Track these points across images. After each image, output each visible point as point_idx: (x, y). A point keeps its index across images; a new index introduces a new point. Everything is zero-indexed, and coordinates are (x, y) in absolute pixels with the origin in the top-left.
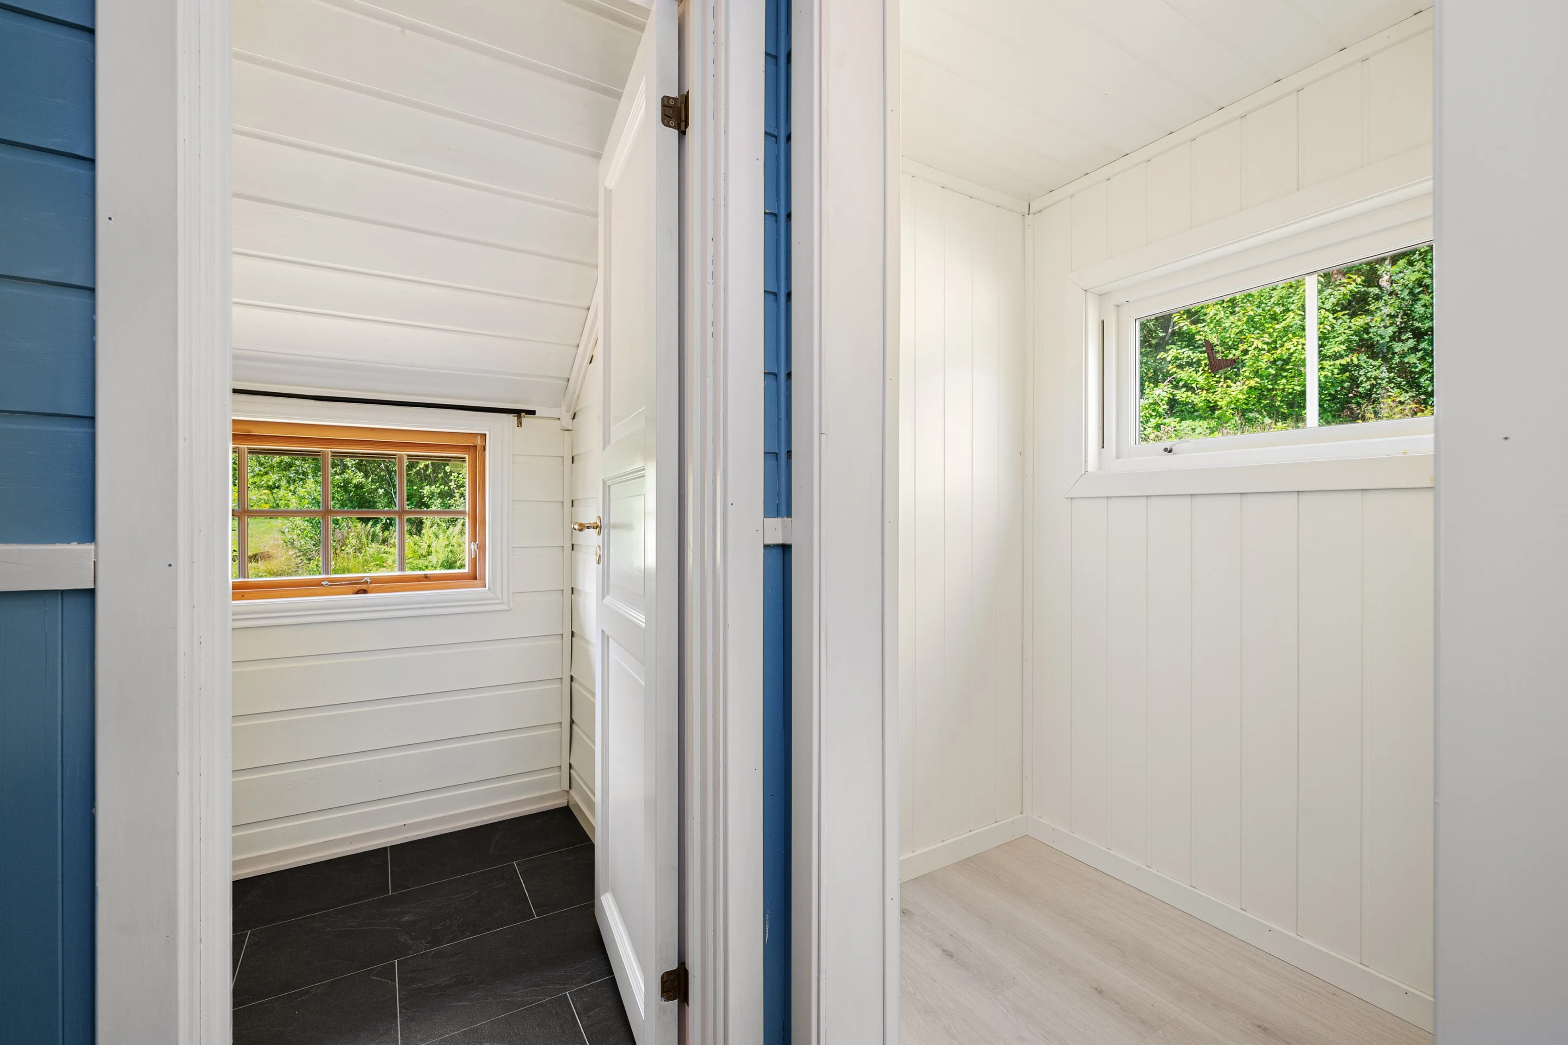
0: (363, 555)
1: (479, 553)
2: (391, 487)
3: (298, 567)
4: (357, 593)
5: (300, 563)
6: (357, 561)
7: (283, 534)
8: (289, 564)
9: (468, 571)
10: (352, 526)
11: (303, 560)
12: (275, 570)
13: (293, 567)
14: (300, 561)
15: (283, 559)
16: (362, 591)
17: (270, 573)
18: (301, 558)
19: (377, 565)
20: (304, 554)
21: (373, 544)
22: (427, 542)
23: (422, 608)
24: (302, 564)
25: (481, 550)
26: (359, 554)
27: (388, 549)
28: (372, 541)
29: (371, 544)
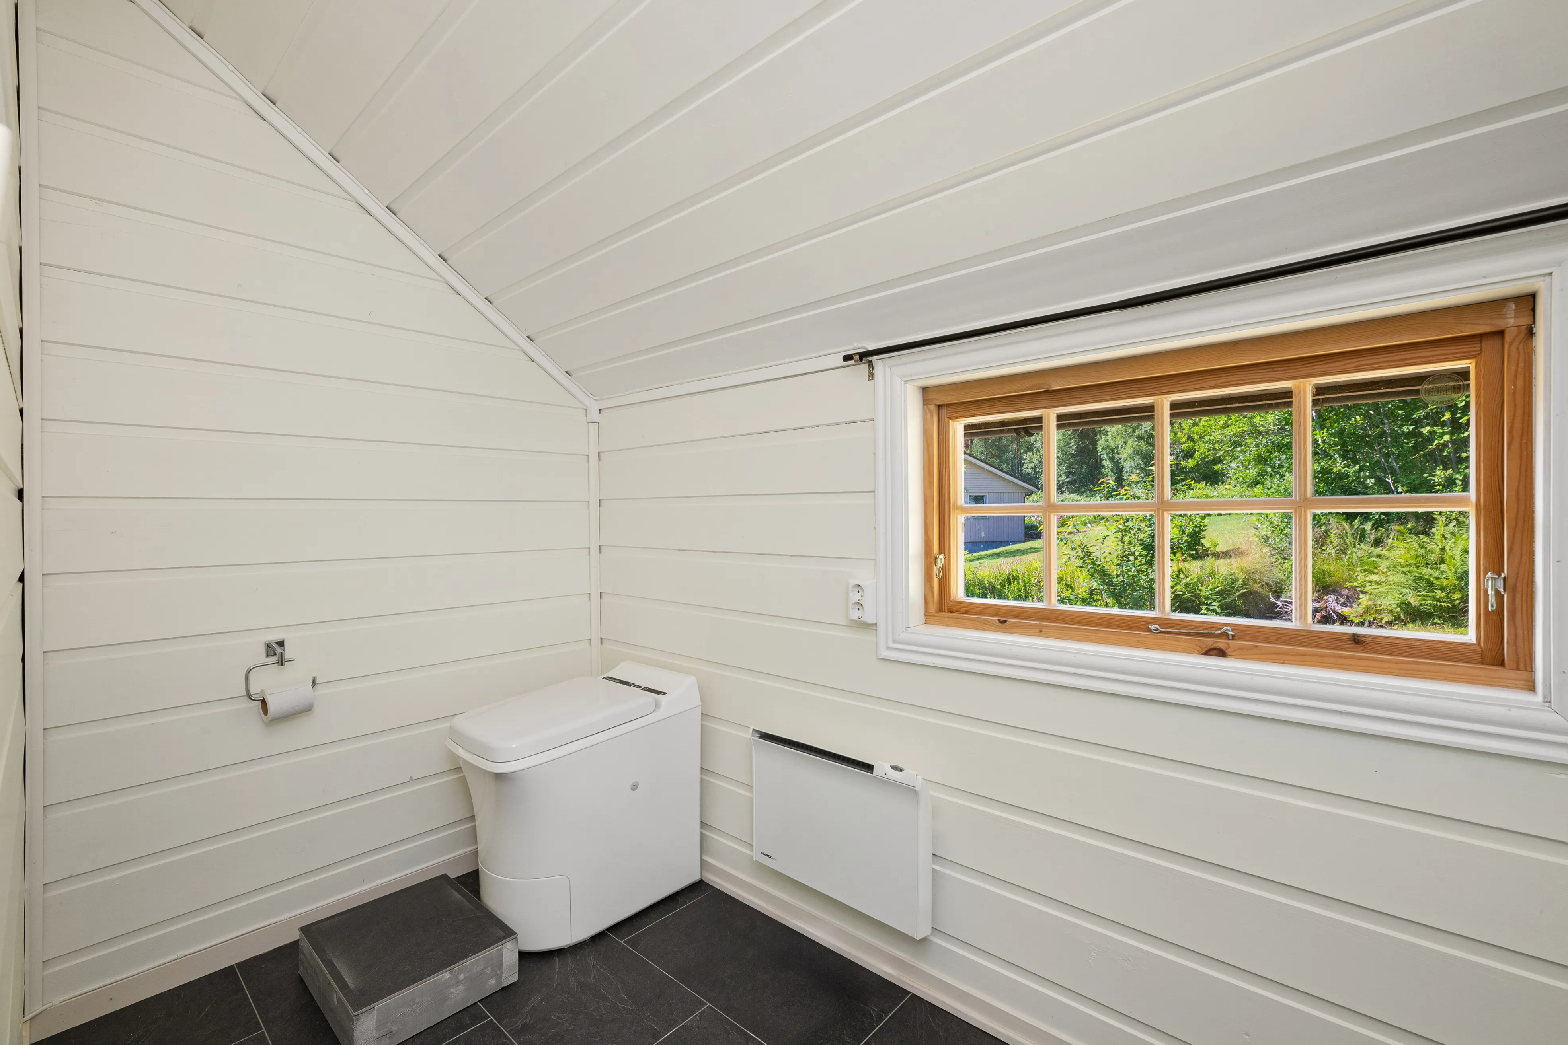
0: (1349, 557)
1: (1512, 601)
2: (1388, 474)
3: (1272, 566)
4: (1207, 653)
5: (1275, 562)
6: (1341, 564)
7: (1256, 530)
8: (1263, 563)
9: (1474, 641)
10: (1333, 522)
11: (1279, 559)
12: (1248, 568)
13: (1267, 566)
14: (1275, 560)
15: (1256, 556)
16: (1216, 652)
17: (1242, 570)
18: (1276, 557)
19: (1365, 570)
20: (1279, 553)
21: (1362, 544)
22: (1440, 544)
23: (1341, 713)
24: (1277, 563)
25: (1518, 595)
26: (1344, 556)
27: (1384, 552)
28: (1361, 542)
29: (1359, 544)
